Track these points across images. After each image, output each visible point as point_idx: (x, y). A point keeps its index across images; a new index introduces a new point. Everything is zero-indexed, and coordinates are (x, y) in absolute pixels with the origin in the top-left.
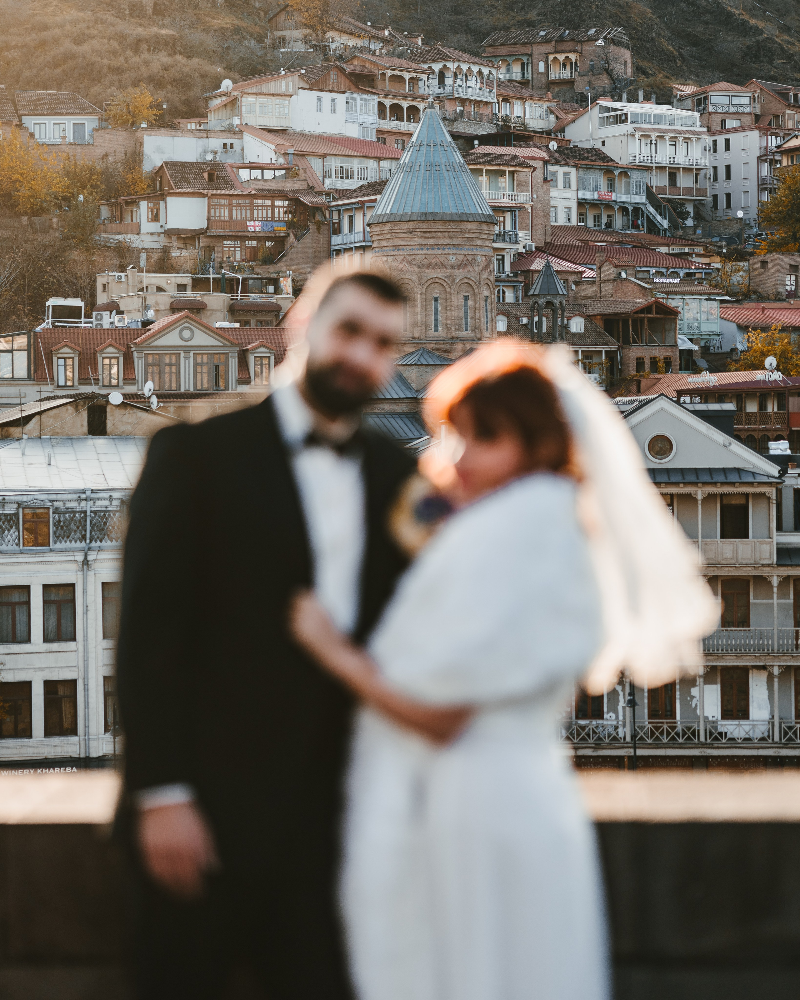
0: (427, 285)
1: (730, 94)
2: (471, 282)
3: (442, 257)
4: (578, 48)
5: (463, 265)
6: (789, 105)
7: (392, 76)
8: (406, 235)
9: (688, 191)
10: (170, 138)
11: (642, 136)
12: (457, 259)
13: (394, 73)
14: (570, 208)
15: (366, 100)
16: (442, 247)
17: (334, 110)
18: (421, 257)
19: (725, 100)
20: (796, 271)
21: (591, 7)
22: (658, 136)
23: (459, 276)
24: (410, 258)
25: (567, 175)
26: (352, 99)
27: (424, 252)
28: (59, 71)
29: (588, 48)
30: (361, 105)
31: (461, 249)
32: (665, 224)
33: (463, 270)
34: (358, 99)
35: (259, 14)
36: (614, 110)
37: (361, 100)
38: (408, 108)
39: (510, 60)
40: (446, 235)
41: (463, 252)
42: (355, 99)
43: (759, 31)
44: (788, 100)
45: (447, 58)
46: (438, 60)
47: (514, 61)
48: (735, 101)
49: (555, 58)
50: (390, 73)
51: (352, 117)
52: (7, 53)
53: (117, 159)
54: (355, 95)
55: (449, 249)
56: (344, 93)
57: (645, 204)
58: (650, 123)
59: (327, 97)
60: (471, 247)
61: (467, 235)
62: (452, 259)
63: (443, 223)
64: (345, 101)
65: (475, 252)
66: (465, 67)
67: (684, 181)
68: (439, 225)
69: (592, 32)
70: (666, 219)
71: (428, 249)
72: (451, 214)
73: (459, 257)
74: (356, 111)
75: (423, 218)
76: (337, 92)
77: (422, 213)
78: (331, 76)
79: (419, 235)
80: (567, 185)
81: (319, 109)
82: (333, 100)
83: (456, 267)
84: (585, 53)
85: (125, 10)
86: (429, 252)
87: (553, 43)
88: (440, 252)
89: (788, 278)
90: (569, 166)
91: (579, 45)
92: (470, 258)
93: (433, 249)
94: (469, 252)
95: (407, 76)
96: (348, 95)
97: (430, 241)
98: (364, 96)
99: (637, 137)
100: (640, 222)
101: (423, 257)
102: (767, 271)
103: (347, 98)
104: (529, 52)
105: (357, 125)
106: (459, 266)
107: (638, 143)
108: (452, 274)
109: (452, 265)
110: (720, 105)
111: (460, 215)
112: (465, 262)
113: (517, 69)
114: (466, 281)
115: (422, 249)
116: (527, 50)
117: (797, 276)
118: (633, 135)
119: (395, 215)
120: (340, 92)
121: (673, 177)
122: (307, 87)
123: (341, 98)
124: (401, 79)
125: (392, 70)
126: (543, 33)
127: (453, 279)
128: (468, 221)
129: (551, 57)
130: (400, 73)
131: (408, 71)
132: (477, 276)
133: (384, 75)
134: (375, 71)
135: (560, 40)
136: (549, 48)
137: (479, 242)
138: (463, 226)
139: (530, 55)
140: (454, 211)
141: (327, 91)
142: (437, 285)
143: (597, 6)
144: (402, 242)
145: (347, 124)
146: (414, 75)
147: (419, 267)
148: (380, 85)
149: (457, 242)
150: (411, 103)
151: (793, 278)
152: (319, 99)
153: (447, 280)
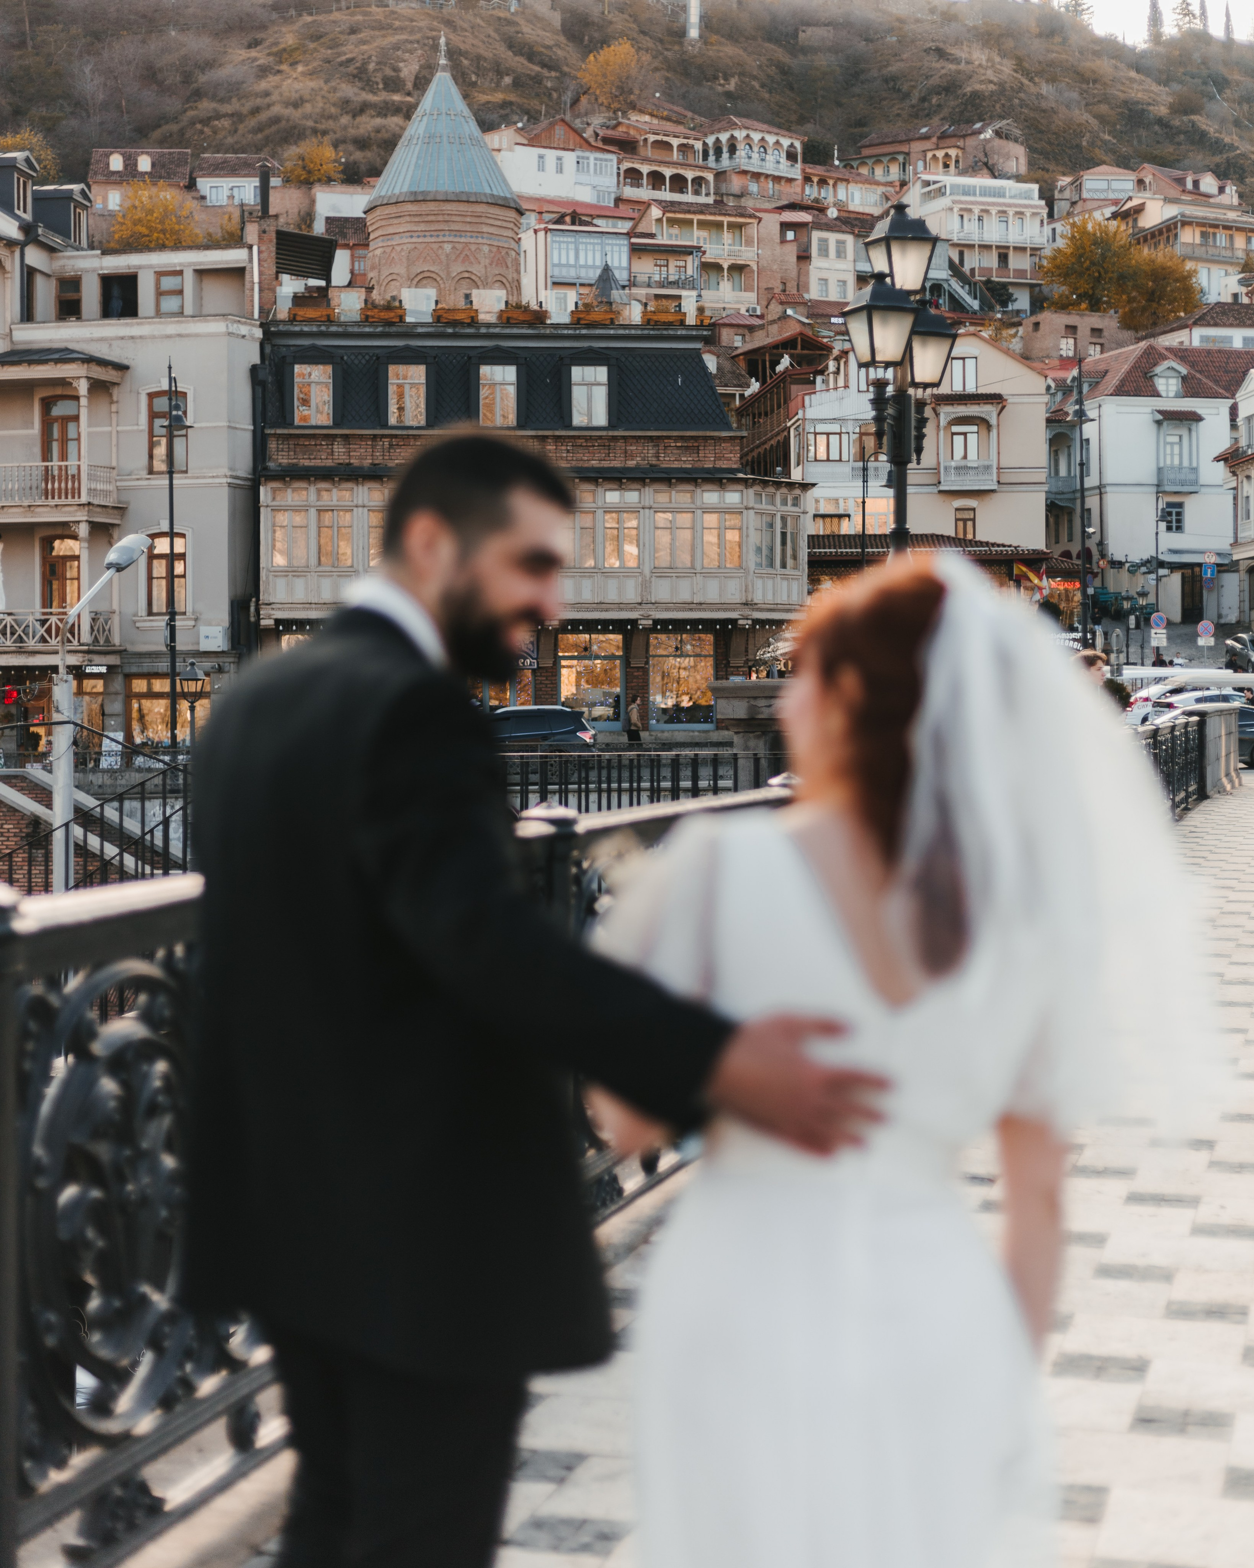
0: (417, 279)
1: (1109, 178)
2: (473, 277)
3: (435, 246)
4: (960, 143)
5: (462, 256)
6: (1184, 191)
7: (656, 142)
8: (396, 221)
9: (1021, 273)
10: (348, 196)
11: (961, 209)
12: (454, 248)
13: (659, 138)
14: (844, 282)
15: (601, 160)
16: (436, 233)
17: (560, 170)
18: (410, 246)
19: (1103, 185)
20: (1075, 333)
21: (994, 106)
22: (982, 211)
23: (457, 268)
24: (398, 248)
25: (841, 243)
26: (583, 158)
27: (414, 240)
28: (260, 136)
29: (971, 142)
30: (595, 164)
31: (461, 236)
32: (975, 304)
33: (463, 261)
34: (592, 161)
35: (550, 94)
36: (935, 182)
37: (596, 159)
38: (672, 177)
39: (885, 160)
40: (440, 218)
41: (463, 240)
42: (588, 158)
43: (1232, 147)
44: (1185, 185)
45: (734, 126)
46: (725, 130)
47: (889, 161)
48: (1115, 185)
49: (934, 156)
50: (652, 138)
51: (583, 178)
52: (217, 122)
53: (290, 221)
54: (587, 154)
55: (444, 236)
56: (573, 150)
57: (947, 280)
58: (975, 194)
59: (551, 155)
60: (475, 234)
61: (468, 219)
62: (448, 247)
63: (437, 204)
64: (575, 160)
65: (480, 240)
66: (756, 137)
67: (1016, 262)
68: (432, 206)
69: (978, 125)
70: (975, 298)
71: (419, 237)
72: (446, 193)
73: (457, 245)
74: (588, 171)
75: (412, 199)
76: (564, 149)
77: (412, 193)
78: (557, 132)
79: (408, 219)
80: (841, 253)
81: (541, 168)
82: (559, 159)
83: (453, 257)
84: (968, 149)
85: (377, 84)
86: (420, 240)
87: (934, 140)
88: (433, 240)
89: (1064, 341)
90: (843, 232)
91: (962, 141)
92: (473, 247)
93: (425, 236)
94: (472, 240)
95: (675, 142)
96: (579, 153)
97: (422, 227)
98: (599, 155)
99: (955, 210)
100: (941, 301)
101: (413, 246)
102: (1039, 334)
103: (578, 157)
104: (906, 150)
105: (589, 188)
106: (458, 256)
107: (957, 219)
108: (448, 266)
109: (447, 256)
110: (1097, 190)
111: (456, 194)
112: (466, 252)
113: (895, 169)
114: (466, 275)
115: (412, 237)
116: (905, 149)
117: (1075, 339)
118: (951, 209)
119: (383, 197)
120: (568, 150)
121: (1003, 258)
122: (526, 142)
123: (569, 158)
124: (668, 146)
125: (654, 134)
126: (924, 130)
127: (448, 273)
128: (468, 202)
129: (929, 155)
130: (665, 139)
131: (675, 136)
132: (483, 270)
133: (646, 140)
134: (638, 137)
135: (943, 136)
136: (928, 145)
137: (485, 229)
138: (462, 207)
139: (908, 154)
140: (451, 189)
141: (551, 148)
142: (429, 280)
143: (1003, 105)
144: (391, 230)
145: (578, 187)
146: (685, 141)
147: (408, 259)
148: (642, 151)
149: (454, 227)
150: (675, 171)
151: (1071, 341)
152: (541, 157)
153: (441, 274)
